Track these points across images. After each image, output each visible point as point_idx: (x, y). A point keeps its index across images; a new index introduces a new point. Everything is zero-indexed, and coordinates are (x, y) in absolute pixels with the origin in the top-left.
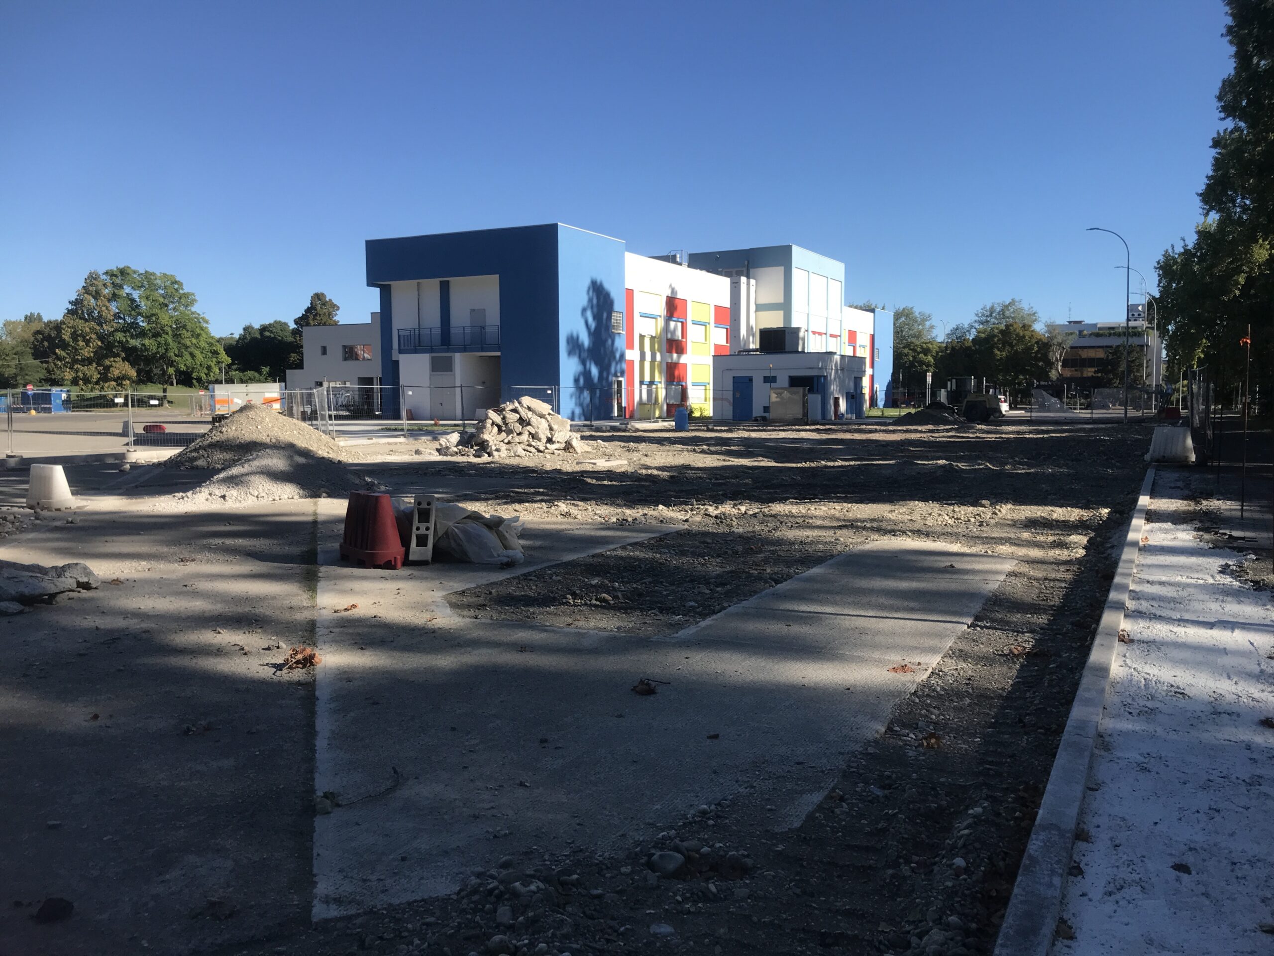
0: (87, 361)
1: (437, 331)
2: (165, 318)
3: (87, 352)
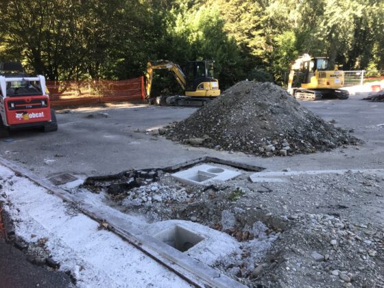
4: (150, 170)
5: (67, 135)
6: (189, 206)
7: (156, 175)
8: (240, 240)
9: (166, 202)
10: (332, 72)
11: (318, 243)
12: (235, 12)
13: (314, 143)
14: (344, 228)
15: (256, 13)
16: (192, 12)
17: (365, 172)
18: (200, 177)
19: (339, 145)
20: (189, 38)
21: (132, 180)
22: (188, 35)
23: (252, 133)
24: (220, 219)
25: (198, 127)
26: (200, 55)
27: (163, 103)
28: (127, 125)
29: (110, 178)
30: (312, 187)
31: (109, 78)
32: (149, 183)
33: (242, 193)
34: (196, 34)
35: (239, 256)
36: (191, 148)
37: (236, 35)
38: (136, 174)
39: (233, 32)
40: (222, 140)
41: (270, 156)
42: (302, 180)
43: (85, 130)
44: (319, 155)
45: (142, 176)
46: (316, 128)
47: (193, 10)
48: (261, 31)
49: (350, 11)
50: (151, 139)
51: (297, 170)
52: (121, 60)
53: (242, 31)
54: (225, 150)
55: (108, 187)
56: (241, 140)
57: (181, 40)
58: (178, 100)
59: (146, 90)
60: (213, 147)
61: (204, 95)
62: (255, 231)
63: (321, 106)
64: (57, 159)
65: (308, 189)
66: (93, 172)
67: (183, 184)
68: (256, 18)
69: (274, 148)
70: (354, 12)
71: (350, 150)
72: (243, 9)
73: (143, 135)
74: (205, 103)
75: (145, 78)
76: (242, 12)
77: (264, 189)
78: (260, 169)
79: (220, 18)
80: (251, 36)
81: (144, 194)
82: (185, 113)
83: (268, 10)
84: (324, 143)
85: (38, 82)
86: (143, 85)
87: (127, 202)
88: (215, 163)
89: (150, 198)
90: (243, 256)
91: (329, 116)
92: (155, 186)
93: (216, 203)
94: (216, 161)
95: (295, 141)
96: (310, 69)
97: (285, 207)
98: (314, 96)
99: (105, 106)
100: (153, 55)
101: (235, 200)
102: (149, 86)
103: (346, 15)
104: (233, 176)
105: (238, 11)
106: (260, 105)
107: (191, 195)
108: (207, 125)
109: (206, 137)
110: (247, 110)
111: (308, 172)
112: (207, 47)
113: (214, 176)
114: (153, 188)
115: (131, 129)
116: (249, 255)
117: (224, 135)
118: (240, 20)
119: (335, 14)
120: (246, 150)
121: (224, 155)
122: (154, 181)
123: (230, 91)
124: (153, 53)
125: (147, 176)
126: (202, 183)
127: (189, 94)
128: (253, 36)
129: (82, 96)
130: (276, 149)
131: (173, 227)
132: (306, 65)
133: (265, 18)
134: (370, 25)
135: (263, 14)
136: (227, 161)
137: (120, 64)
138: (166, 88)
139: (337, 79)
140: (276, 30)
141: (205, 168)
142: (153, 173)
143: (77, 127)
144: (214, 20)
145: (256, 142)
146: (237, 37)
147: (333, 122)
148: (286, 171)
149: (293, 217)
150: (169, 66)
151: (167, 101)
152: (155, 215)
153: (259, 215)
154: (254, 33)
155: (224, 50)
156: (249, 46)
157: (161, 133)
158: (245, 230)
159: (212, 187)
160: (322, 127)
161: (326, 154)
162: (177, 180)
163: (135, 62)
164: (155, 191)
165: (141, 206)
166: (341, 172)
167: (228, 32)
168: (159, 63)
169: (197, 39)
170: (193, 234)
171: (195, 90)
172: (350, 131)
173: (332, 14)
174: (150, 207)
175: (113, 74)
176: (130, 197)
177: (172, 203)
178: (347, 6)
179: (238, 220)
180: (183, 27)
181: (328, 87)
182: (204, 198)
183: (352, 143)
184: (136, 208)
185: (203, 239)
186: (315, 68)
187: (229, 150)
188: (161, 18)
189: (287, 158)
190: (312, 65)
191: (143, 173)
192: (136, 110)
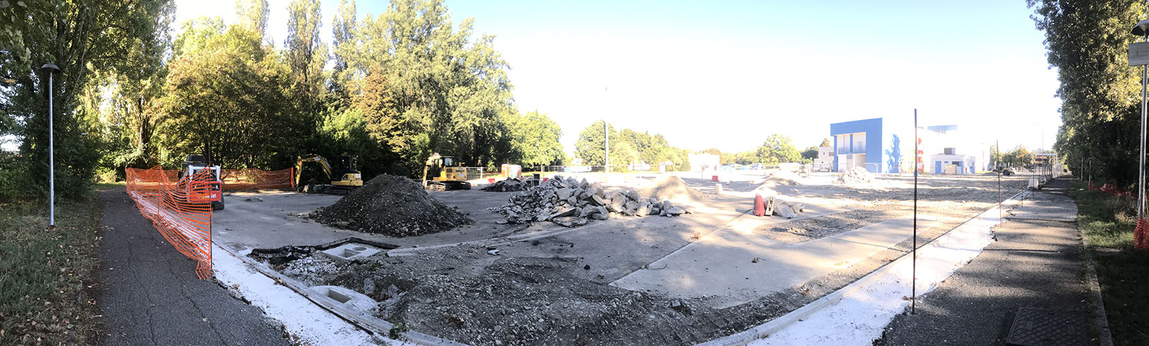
0: (767, 157)
1: (849, 148)
2: (785, 146)
3: (767, 155)
4: (305, 247)
5: (232, 214)
6: (339, 276)
7: (309, 251)
8: (378, 301)
9: (319, 273)
10: (457, 168)
11: (430, 292)
12: (376, 116)
13: (438, 224)
14: (449, 282)
15: (394, 117)
16: (338, 114)
17: (472, 243)
18: (347, 254)
19: (457, 225)
20: (336, 135)
21: (290, 254)
22: (335, 133)
23: (389, 217)
24: (363, 286)
25: (344, 212)
26: (346, 151)
27: (311, 191)
28: (280, 209)
29: (272, 251)
30: (433, 257)
31: (262, 169)
32: (304, 258)
33: (380, 265)
34: (342, 132)
35: (377, 310)
36: (338, 230)
37: (376, 134)
38: (294, 250)
39: (374, 132)
40: (365, 224)
41: (404, 236)
42: (427, 253)
43: (245, 211)
44: (442, 234)
45: (298, 251)
46: (440, 213)
47: (338, 112)
48: (399, 132)
49: (470, 120)
50: (303, 222)
51: (424, 246)
52: (275, 154)
53: (382, 131)
54: (367, 232)
55: (270, 259)
56: (380, 224)
57: (328, 137)
58: (324, 188)
59: (295, 180)
60: (357, 230)
61: (348, 184)
62: (390, 293)
63: (449, 195)
64: (228, 232)
65: (430, 259)
66: (257, 245)
67: (332, 259)
68: (394, 121)
69: (407, 230)
70: (473, 122)
71: (465, 229)
72: (383, 113)
73: (296, 218)
74: (349, 191)
75: (295, 169)
76: (382, 115)
77: (397, 261)
78: (396, 247)
79: (363, 120)
80: (390, 136)
81: (301, 265)
82: (331, 200)
83: (404, 115)
84: (446, 224)
85: (215, 171)
86: (292, 174)
87: (288, 271)
88: (359, 243)
89: (306, 270)
90: (381, 310)
91: (454, 203)
92: (309, 260)
93: (360, 274)
94: (359, 241)
95: (424, 223)
96: (440, 166)
97: (412, 273)
98: (444, 187)
99: (258, 192)
100: (302, 150)
101: (375, 270)
102: (299, 176)
103: (467, 124)
104: (373, 253)
105: (378, 114)
106: (396, 194)
107: (340, 268)
108: (353, 211)
109: (352, 221)
110: (386, 199)
111: (432, 247)
112: (351, 143)
113: (357, 253)
114: (309, 261)
115: (284, 212)
116: (385, 309)
117: (367, 219)
118: (380, 122)
119: (459, 123)
120: (385, 232)
121: (366, 236)
122: (308, 256)
123: (371, 182)
124: (303, 148)
125: (302, 252)
126: (348, 258)
127: (334, 183)
128: (393, 136)
129: (239, 183)
130: (409, 230)
131: (328, 291)
132: (436, 161)
133: (402, 121)
134: (486, 133)
135: (401, 118)
136: (369, 241)
137: (273, 156)
138: (313, 178)
139: (461, 174)
140: (413, 131)
141: (351, 247)
142: (307, 249)
143: (238, 208)
144: (358, 121)
145: (393, 225)
146: (378, 136)
147: (456, 207)
148: (415, 247)
149: (417, 278)
150: (317, 159)
151: (314, 188)
152: (311, 283)
153: (393, 280)
154: (393, 133)
155: (367, 147)
156: (389, 144)
157: (311, 217)
158: (382, 293)
159: (356, 261)
160: (445, 212)
161: (447, 233)
162: (327, 256)
163: (286, 156)
164: (310, 264)
165: (299, 275)
166: (455, 245)
167: (370, 132)
168: (309, 157)
169: (343, 137)
170: (343, 296)
171: (340, 180)
172: (467, 214)
173: (456, 123)
174: (307, 276)
175: (267, 165)
176: (290, 268)
177: (324, 274)
178: (468, 118)
179: (377, 286)
180: (330, 126)
181: (454, 180)
182: (350, 270)
183: (467, 223)
184: (296, 276)
185: (350, 299)
186: (443, 165)
187: (371, 232)
188: (311, 119)
189: (418, 237)
190: (441, 162)
191: (299, 248)
192: (286, 196)
